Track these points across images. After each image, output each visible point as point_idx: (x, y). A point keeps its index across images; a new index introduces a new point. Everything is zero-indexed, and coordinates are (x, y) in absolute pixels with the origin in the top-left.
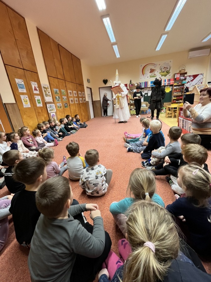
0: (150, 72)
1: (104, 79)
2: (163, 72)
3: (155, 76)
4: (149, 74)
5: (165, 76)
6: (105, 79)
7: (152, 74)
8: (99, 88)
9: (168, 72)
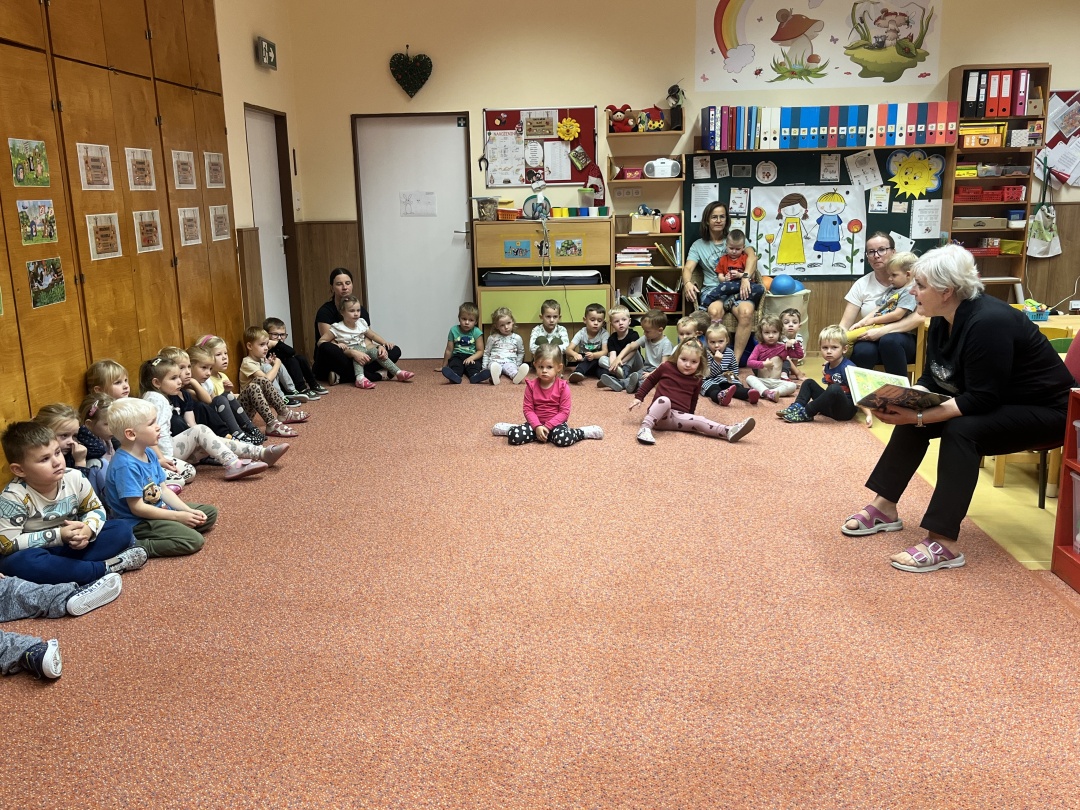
0: (774, 39)
1: (403, 51)
2: (871, 48)
3: (813, 66)
4: (770, 52)
5: (892, 75)
6: (413, 52)
7: (794, 52)
8: (354, 118)
9: (911, 52)
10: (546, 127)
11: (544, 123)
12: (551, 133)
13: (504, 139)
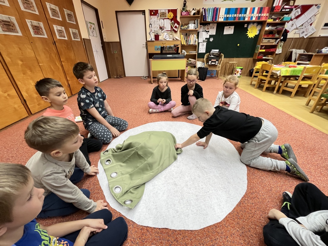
10: (165, 15)
11: (164, 14)
12: (166, 17)
13: (154, 18)
